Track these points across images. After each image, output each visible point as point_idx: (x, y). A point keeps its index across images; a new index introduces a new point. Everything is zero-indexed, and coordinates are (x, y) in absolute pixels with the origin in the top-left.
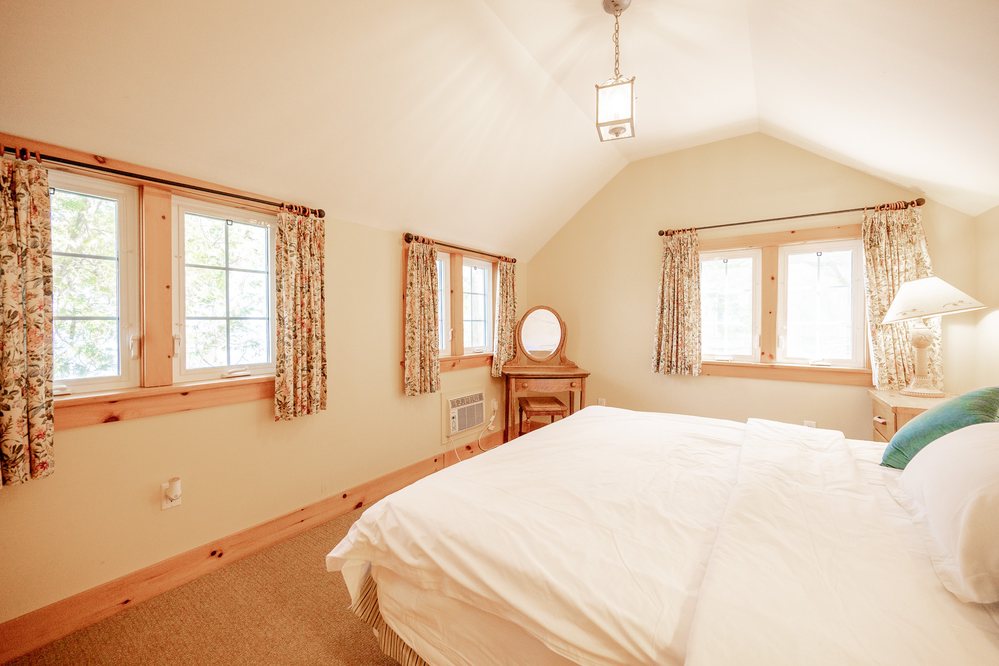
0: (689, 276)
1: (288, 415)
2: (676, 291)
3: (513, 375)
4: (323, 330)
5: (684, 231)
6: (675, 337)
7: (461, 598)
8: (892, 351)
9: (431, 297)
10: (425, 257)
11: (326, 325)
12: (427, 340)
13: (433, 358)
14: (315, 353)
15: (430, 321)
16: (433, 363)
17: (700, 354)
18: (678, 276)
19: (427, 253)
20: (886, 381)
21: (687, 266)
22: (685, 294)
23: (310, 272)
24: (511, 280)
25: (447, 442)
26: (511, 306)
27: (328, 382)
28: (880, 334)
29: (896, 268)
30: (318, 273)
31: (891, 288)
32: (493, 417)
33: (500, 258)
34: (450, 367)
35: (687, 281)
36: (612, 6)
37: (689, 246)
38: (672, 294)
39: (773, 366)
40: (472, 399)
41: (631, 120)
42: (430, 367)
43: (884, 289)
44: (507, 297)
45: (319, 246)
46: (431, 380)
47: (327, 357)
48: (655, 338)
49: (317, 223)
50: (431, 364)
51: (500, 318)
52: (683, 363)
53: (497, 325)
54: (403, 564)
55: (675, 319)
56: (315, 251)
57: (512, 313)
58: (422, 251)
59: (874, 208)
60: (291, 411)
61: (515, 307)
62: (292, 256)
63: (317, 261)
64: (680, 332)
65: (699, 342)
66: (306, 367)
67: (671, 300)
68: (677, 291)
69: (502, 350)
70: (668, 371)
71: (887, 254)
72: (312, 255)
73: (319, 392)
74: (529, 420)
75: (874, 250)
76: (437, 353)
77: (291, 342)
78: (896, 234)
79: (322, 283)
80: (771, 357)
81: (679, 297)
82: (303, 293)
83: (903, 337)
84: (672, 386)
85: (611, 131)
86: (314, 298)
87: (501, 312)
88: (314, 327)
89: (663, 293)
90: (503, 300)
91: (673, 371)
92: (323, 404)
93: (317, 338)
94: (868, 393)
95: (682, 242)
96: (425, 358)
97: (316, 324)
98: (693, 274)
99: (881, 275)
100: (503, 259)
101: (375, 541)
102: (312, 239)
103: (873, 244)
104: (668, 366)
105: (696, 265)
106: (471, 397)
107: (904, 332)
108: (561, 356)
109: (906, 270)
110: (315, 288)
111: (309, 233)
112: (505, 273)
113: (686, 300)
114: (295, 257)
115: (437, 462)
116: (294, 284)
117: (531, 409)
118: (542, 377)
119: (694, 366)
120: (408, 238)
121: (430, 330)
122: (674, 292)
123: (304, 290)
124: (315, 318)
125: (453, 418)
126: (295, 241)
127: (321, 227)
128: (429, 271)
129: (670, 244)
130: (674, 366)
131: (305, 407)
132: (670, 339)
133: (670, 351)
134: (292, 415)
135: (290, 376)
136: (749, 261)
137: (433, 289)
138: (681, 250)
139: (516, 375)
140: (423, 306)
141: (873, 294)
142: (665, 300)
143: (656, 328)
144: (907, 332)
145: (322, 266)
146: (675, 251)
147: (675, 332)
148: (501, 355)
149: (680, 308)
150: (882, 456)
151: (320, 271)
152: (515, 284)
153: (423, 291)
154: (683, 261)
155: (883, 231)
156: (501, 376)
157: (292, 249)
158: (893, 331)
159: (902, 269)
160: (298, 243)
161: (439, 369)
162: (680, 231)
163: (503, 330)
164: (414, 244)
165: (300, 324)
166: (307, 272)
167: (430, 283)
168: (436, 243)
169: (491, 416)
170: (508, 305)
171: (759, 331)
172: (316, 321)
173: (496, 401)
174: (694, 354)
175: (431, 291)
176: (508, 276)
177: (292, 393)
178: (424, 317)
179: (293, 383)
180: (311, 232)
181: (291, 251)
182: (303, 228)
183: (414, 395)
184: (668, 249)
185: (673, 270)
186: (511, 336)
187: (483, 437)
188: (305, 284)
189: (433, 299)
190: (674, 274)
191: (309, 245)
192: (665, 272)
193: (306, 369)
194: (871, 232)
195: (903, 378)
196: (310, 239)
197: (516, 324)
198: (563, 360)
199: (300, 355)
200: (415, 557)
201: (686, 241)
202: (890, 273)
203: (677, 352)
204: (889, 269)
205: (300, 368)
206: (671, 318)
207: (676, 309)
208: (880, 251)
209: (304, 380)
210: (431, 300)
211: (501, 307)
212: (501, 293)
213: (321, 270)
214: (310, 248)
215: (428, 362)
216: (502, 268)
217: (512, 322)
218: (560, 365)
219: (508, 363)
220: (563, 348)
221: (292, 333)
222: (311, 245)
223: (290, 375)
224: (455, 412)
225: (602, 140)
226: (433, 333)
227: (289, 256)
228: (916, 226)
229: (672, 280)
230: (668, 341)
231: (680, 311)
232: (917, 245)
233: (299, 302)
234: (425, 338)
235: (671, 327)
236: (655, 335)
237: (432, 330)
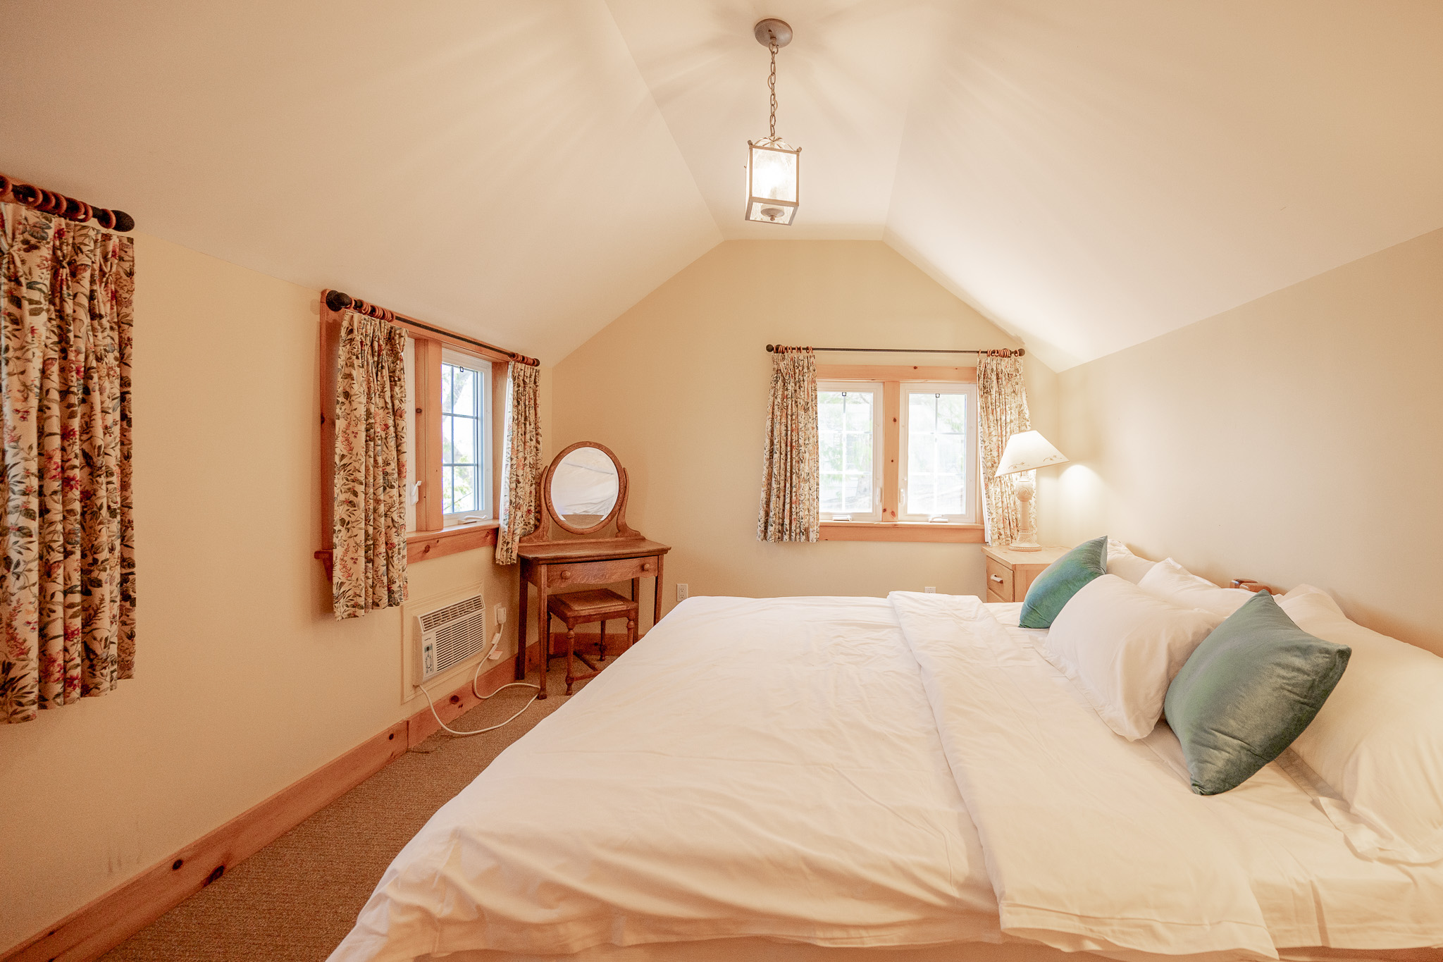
0: (806, 410)
1: (20, 709)
2: (789, 429)
3: (544, 559)
4: (127, 494)
5: (799, 349)
6: (788, 491)
7: (653, 938)
8: (1000, 505)
9: (391, 422)
10: (376, 344)
11: (134, 481)
12: (382, 505)
13: (395, 540)
14: (107, 550)
15: (389, 469)
16: (396, 550)
17: (818, 513)
18: (792, 410)
19: (382, 335)
20: (996, 536)
21: (803, 396)
22: (800, 433)
23: (92, 357)
24: (532, 396)
25: (412, 697)
26: (531, 440)
27: (138, 614)
28: (991, 487)
29: (1003, 418)
30: (111, 359)
31: (1000, 439)
32: (498, 636)
33: (513, 355)
34: (420, 555)
35: (803, 417)
36: (767, 36)
37: (805, 370)
38: (784, 432)
39: (895, 525)
40: (462, 608)
41: (796, 205)
42: (389, 559)
43: (995, 439)
44: (525, 424)
45: (115, 296)
46: (391, 582)
47: (137, 555)
48: (762, 493)
49: (112, 242)
50: (390, 552)
51: (514, 462)
52: (798, 525)
53: (508, 473)
54: (521, 926)
55: (789, 467)
56: (104, 307)
57: (533, 453)
58: (370, 331)
59: (986, 352)
60: (32, 697)
61: (538, 442)
62: (35, 313)
63: (108, 332)
64: (794, 484)
65: (817, 497)
66: (79, 583)
67: (782, 442)
68: (792, 429)
69: (517, 518)
70: (779, 538)
71: (997, 403)
72: (94, 316)
73: (115, 639)
74: (572, 632)
75: (987, 398)
76: (403, 530)
77: (34, 525)
78: (1004, 383)
79: (125, 383)
80: (893, 514)
81: (794, 438)
82: (70, 406)
83: (1009, 490)
84: (785, 558)
85: (765, 212)
86: (103, 419)
87: (515, 451)
88: (104, 487)
89: (772, 431)
90: (520, 430)
91: (786, 537)
92: (125, 667)
93: (112, 513)
94: (982, 550)
95: (796, 364)
96: (375, 540)
97: (110, 479)
98: (810, 408)
99: (992, 424)
100: (519, 359)
101: (442, 910)
102: (97, 277)
103: (986, 391)
104: (779, 532)
105: (814, 397)
106: (461, 605)
107: (1009, 484)
108: (619, 522)
109: (1011, 421)
110: (106, 394)
111: (90, 264)
112: (522, 385)
113: (801, 442)
114: (44, 316)
115: (394, 740)
116: (38, 384)
117: (576, 614)
118: (596, 558)
119: (811, 529)
120: (335, 301)
121: (388, 486)
122: (787, 430)
123: (74, 399)
124: (107, 467)
125: (428, 649)
126: (43, 277)
127: (123, 254)
128: (385, 372)
129: (782, 365)
130: (787, 530)
131: (76, 682)
132: (782, 494)
133: (781, 511)
134: (35, 707)
135: (28, 612)
136: (869, 397)
137: (396, 408)
138: (795, 374)
139: (548, 559)
140: (373, 439)
141: (986, 444)
142: (775, 442)
143: (764, 479)
144: (1012, 485)
145: (124, 344)
146: (788, 376)
147: (788, 485)
148: (516, 527)
149: (794, 452)
150: (1019, 617)
151: (118, 355)
152: (538, 402)
153: (372, 411)
154: (798, 390)
155: (994, 378)
156: (515, 562)
157: (36, 295)
158: (1001, 484)
159: (1008, 420)
160: (53, 286)
161: (405, 560)
162: (795, 349)
163: (519, 482)
164: (349, 316)
165: (60, 482)
166: (82, 357)
167: (388, 394)
168: (398, 318)
169: (494, 634)
170: (528, 436)
171: (881, 483)
172: (111, 474)
173: (503, 606)
174: (811, 513)
175: (391, 411)
176: (527, 389)
177: (34, 653)
178: (375, 461)
179: (37, 626)
180: (93, 262)
181: (31, 302)
182: (67, 249)
183: (355, 616)
184: (778, 371)
185: (785, 400)
186: (531, 492)
187: (481, 674)
188: (76, 382)
189: (395, 426)
190: (787, 406)
191: (88, 293)
192: (776, 403)
193: (79, 588)
194: (984, 378)
195: (1009, 533)
196: (92, 276)
197: (540, 471)
198: (622, 529)
199: (60, 557)
200: (550, 907)
201: (801, 363)
202: (999, 424)
203: (791, 512)
204: (999, 418)
205: (61, 587)
206: (782, 466)
207: (789, 453)
208: (991, 399)
209: (74, 616)
210: (392, 429)
211: (515, 443)
212: (516, 417)
213: (122, 355)
214: (92, 297)
215: (382, 549)
216: (516, 375)
217: (533, 467)
218: (616, 537)
219: (525, 538)
220: (623, 508)
221: (34, 504)
222: (92, 291)
223: (31, 607)
224: (430, 638)
225: (747, 218)
226: (395, 492)
227: (27, 313)
228: (1018, 377)
229: (784, 414)
230: (779, 497)
231: (794, 456)
232: (1019, 395)
233: (54, 425)
234: (377, 501)
235: (783, 478)
236: (763, 489)
237: (392, 487)
